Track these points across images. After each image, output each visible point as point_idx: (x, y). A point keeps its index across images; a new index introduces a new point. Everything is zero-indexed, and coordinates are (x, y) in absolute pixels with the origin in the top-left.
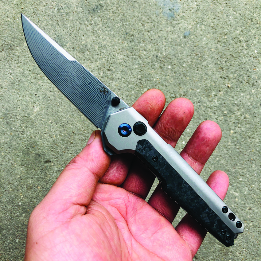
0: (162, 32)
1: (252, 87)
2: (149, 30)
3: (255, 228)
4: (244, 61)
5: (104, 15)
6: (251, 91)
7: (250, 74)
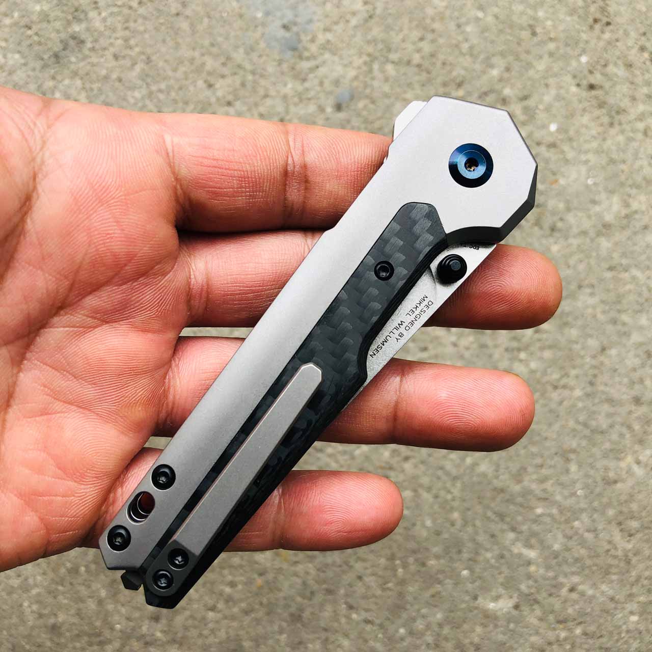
0: (269, 102)
2: (230, 98)
5: (88, 67)
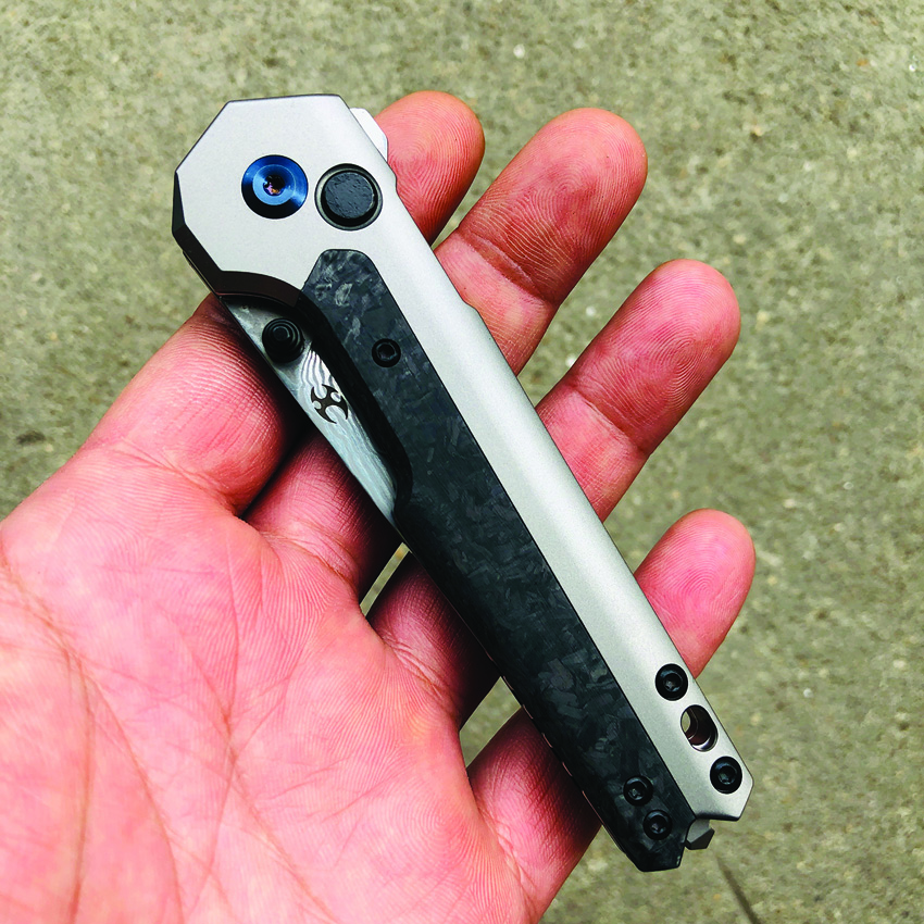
1: (850, 135)
4: (823, 30)
6: (844, 153)
7: (843, 83)
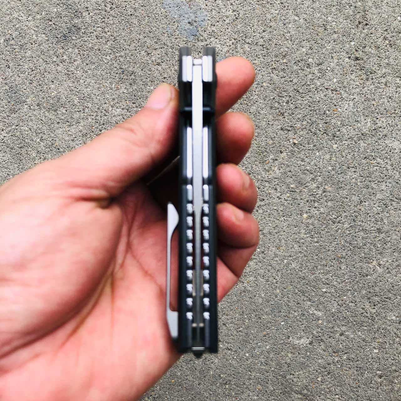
3: (351, 363)
5: (82, 42)
